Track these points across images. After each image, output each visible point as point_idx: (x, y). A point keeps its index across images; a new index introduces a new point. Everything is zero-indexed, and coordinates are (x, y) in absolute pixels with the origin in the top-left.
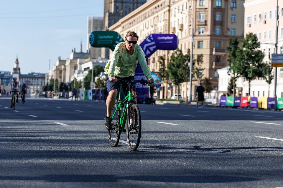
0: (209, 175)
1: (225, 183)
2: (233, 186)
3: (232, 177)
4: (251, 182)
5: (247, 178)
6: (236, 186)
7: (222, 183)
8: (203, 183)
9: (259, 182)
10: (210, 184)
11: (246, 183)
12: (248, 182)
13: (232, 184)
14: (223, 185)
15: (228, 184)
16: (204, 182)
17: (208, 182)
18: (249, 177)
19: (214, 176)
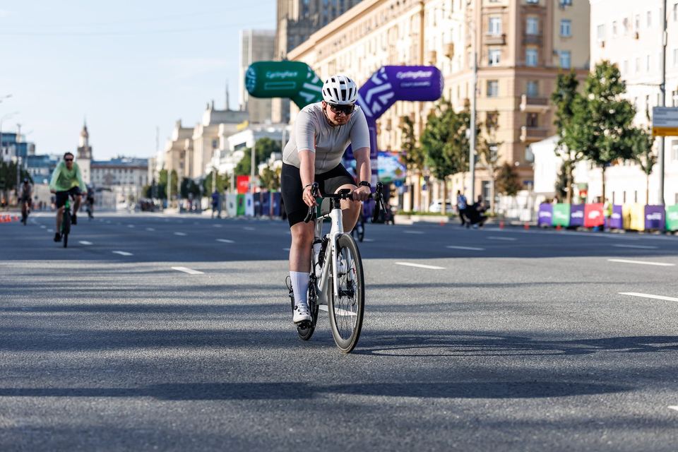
0: (518, 381)
1: (555, 399)
2: (572, 405)
3: (571, 385)
4: (612, 395)
5: (604, 385)
6: (579, 404)
7: (548, 398)
8: (505, 399)
9: (630, 395)
10: (522, 400)
11: (602, 397)
12: (606, 395)
13: (570, 399)
14: (551, 402)
15: (561, 399)
16: (508, 396)
17: (516, 397)
18: (608, 383)
19: (530, 383)
